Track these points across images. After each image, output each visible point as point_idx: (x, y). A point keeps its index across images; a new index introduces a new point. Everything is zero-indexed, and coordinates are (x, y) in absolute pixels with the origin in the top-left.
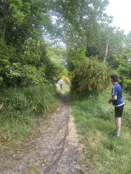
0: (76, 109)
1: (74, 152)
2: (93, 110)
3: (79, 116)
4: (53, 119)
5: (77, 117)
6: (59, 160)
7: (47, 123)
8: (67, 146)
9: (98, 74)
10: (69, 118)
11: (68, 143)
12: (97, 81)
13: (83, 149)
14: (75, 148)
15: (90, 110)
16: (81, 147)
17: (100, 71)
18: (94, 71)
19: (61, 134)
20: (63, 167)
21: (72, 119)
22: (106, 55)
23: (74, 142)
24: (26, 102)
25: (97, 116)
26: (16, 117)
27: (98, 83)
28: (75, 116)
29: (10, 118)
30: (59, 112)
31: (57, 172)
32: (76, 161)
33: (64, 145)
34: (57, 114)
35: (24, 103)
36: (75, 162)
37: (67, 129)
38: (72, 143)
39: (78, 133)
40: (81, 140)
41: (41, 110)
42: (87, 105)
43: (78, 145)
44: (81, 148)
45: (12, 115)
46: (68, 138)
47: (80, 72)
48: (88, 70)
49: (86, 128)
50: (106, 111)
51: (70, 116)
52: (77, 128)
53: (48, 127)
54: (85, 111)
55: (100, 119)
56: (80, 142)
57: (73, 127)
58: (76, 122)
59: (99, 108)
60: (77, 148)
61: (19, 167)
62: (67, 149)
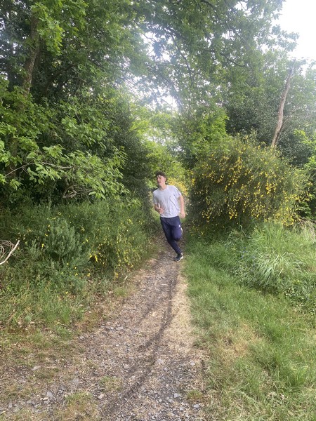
0: (194, 261)
1: (180, 368)
2: (237, 268)
3: (201, 280)
4: (138, 284)
5: (196, 281)
6: (141, 385)
7: (122, 294)
8: (164, 354)
9: (253, 177)
10: (175, 283)
11: (166, 346)
12: (252, 196)
13: (203, 363)
14: (183, 360)
15: (230, 266)
16: (198, 358)
17: (259, 170)
18: (244, 169)
19: (153, 323)
20: (148, 405)
21: (183, 286)
22: (278, 130)
23: (182, 345)
24: (73, 240)
25: (246, 283)
26: (48, 275)
27: (252, 201)
28: (191, 279)
29: (34, 276)
30: (153, 268)
31: (133, 417)
32: (182, 392)
33: (156, 350)
34: (149, 272)
35: (68, 241)
36: (180, 395)
37: (170, 310)
38: (178, 345)
39: (195, 323)
40: (199, 340)
41: (109, 261)
42: (223, 254)
43: (191, 352)
44: (198, 362)
45: (39, 270)
46: (169, 333)
47: (210, 171)
48: (229, 167)
49: (215, 310)
50: (268, 271)
51: (179, 277)
52: (194, 309)
53: (123, 303)
54: (218, 270)
55: (253, 292)
56: (196, 345)
57: (184, 307)
58: (192, 294)
59: (251, 262)
60: (188, 358)
61: (43, 397)
62: (163, 362)
